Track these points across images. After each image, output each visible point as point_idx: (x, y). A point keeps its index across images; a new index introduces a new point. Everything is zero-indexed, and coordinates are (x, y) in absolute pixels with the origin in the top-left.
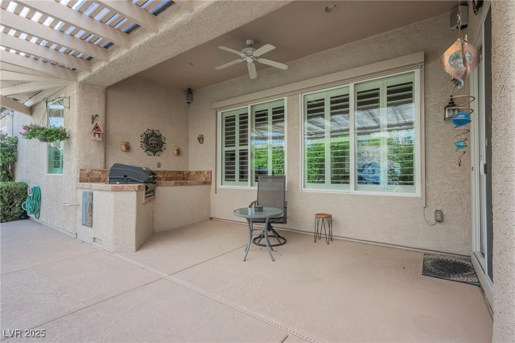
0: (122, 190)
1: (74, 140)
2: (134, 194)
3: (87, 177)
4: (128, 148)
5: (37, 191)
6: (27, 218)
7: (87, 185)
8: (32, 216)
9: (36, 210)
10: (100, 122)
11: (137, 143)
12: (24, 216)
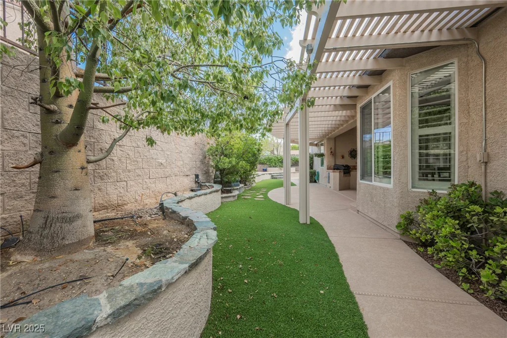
0: (335, 172)
1: (326, 156)
2: (338, 174)
3: (329, 168)
4: (343, 157)
5: (318, 173)
6: (316, 182)
7: (328, 170)
8: (317, 181)
9: (318, 179)
10: (333, 150)
11: (347, 156)
12: (315, 182)
